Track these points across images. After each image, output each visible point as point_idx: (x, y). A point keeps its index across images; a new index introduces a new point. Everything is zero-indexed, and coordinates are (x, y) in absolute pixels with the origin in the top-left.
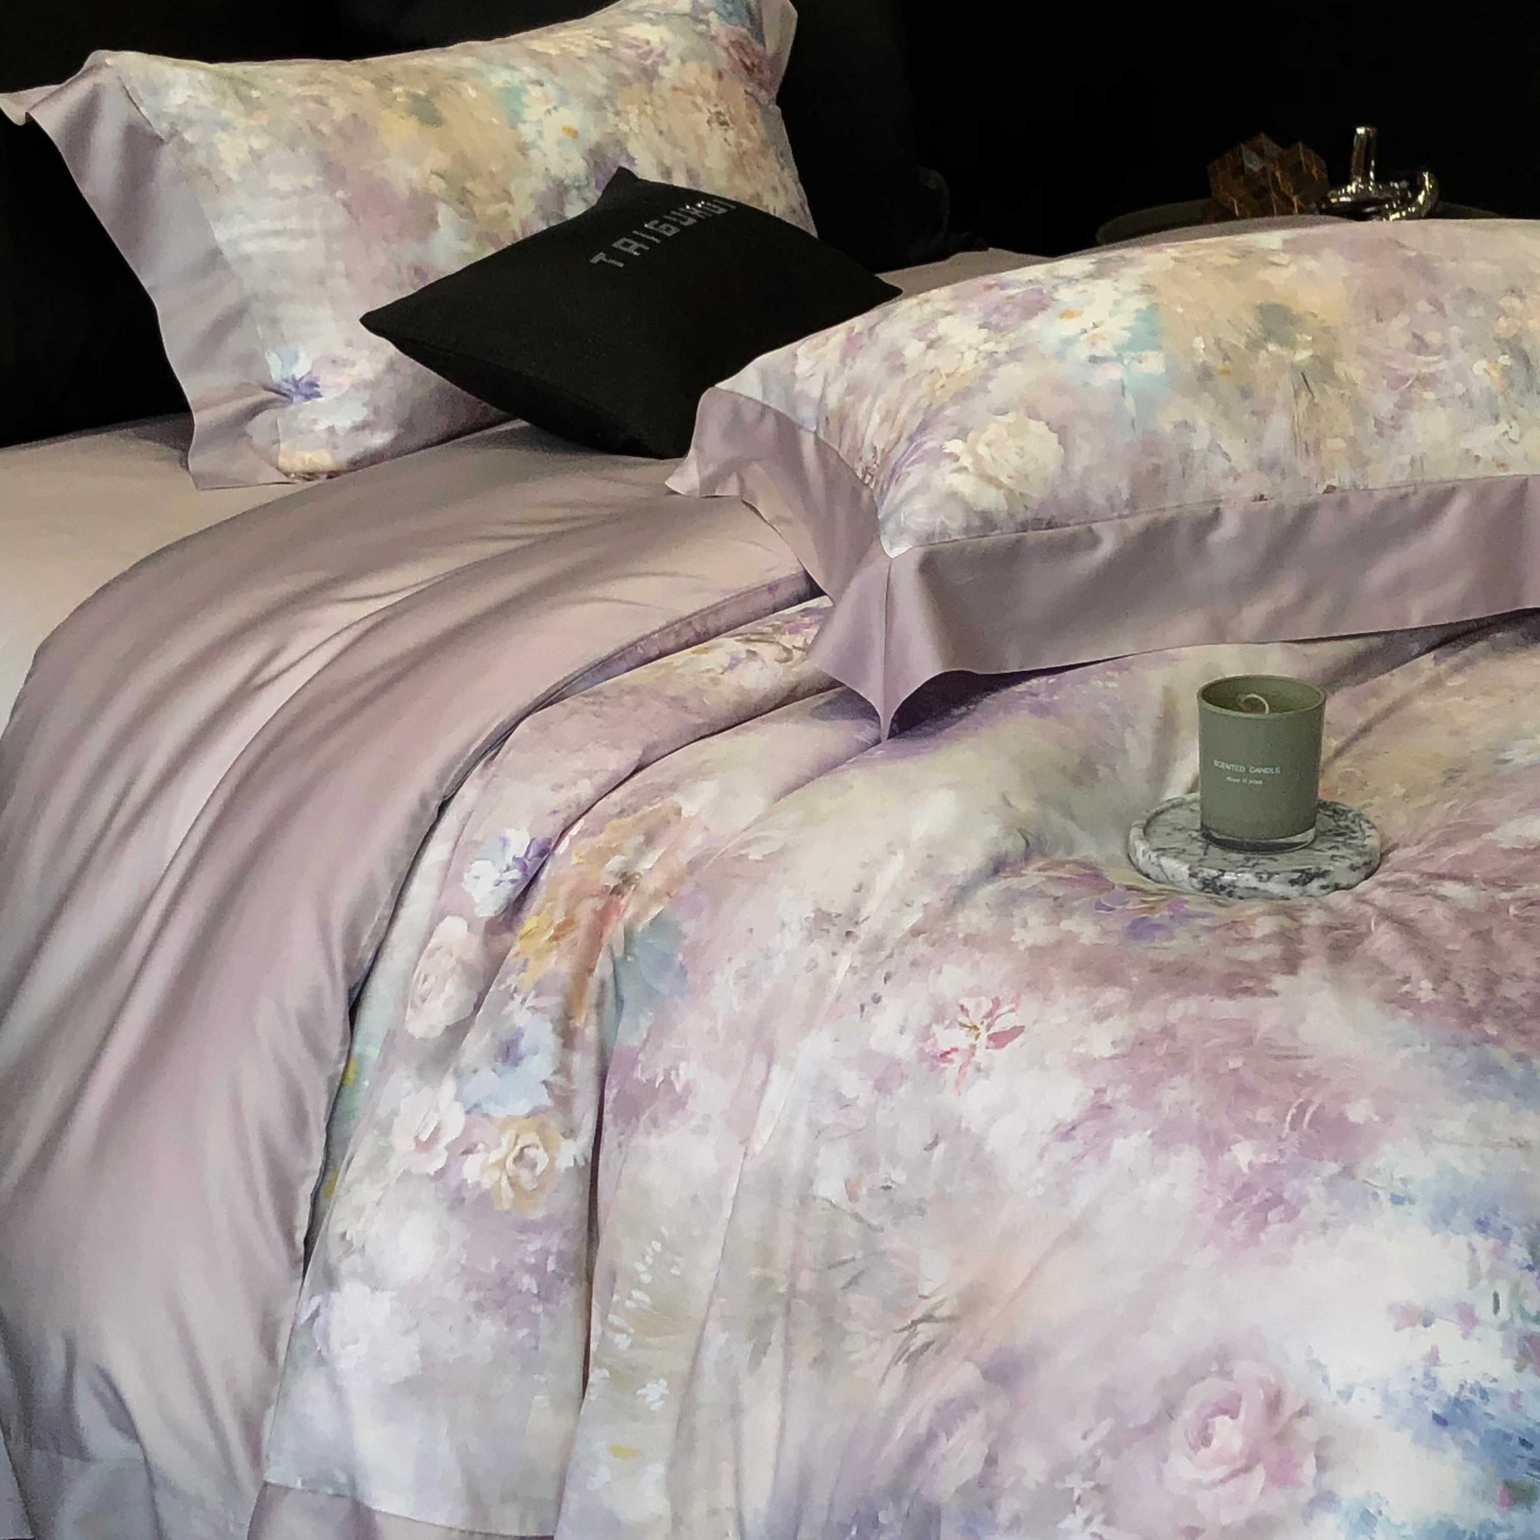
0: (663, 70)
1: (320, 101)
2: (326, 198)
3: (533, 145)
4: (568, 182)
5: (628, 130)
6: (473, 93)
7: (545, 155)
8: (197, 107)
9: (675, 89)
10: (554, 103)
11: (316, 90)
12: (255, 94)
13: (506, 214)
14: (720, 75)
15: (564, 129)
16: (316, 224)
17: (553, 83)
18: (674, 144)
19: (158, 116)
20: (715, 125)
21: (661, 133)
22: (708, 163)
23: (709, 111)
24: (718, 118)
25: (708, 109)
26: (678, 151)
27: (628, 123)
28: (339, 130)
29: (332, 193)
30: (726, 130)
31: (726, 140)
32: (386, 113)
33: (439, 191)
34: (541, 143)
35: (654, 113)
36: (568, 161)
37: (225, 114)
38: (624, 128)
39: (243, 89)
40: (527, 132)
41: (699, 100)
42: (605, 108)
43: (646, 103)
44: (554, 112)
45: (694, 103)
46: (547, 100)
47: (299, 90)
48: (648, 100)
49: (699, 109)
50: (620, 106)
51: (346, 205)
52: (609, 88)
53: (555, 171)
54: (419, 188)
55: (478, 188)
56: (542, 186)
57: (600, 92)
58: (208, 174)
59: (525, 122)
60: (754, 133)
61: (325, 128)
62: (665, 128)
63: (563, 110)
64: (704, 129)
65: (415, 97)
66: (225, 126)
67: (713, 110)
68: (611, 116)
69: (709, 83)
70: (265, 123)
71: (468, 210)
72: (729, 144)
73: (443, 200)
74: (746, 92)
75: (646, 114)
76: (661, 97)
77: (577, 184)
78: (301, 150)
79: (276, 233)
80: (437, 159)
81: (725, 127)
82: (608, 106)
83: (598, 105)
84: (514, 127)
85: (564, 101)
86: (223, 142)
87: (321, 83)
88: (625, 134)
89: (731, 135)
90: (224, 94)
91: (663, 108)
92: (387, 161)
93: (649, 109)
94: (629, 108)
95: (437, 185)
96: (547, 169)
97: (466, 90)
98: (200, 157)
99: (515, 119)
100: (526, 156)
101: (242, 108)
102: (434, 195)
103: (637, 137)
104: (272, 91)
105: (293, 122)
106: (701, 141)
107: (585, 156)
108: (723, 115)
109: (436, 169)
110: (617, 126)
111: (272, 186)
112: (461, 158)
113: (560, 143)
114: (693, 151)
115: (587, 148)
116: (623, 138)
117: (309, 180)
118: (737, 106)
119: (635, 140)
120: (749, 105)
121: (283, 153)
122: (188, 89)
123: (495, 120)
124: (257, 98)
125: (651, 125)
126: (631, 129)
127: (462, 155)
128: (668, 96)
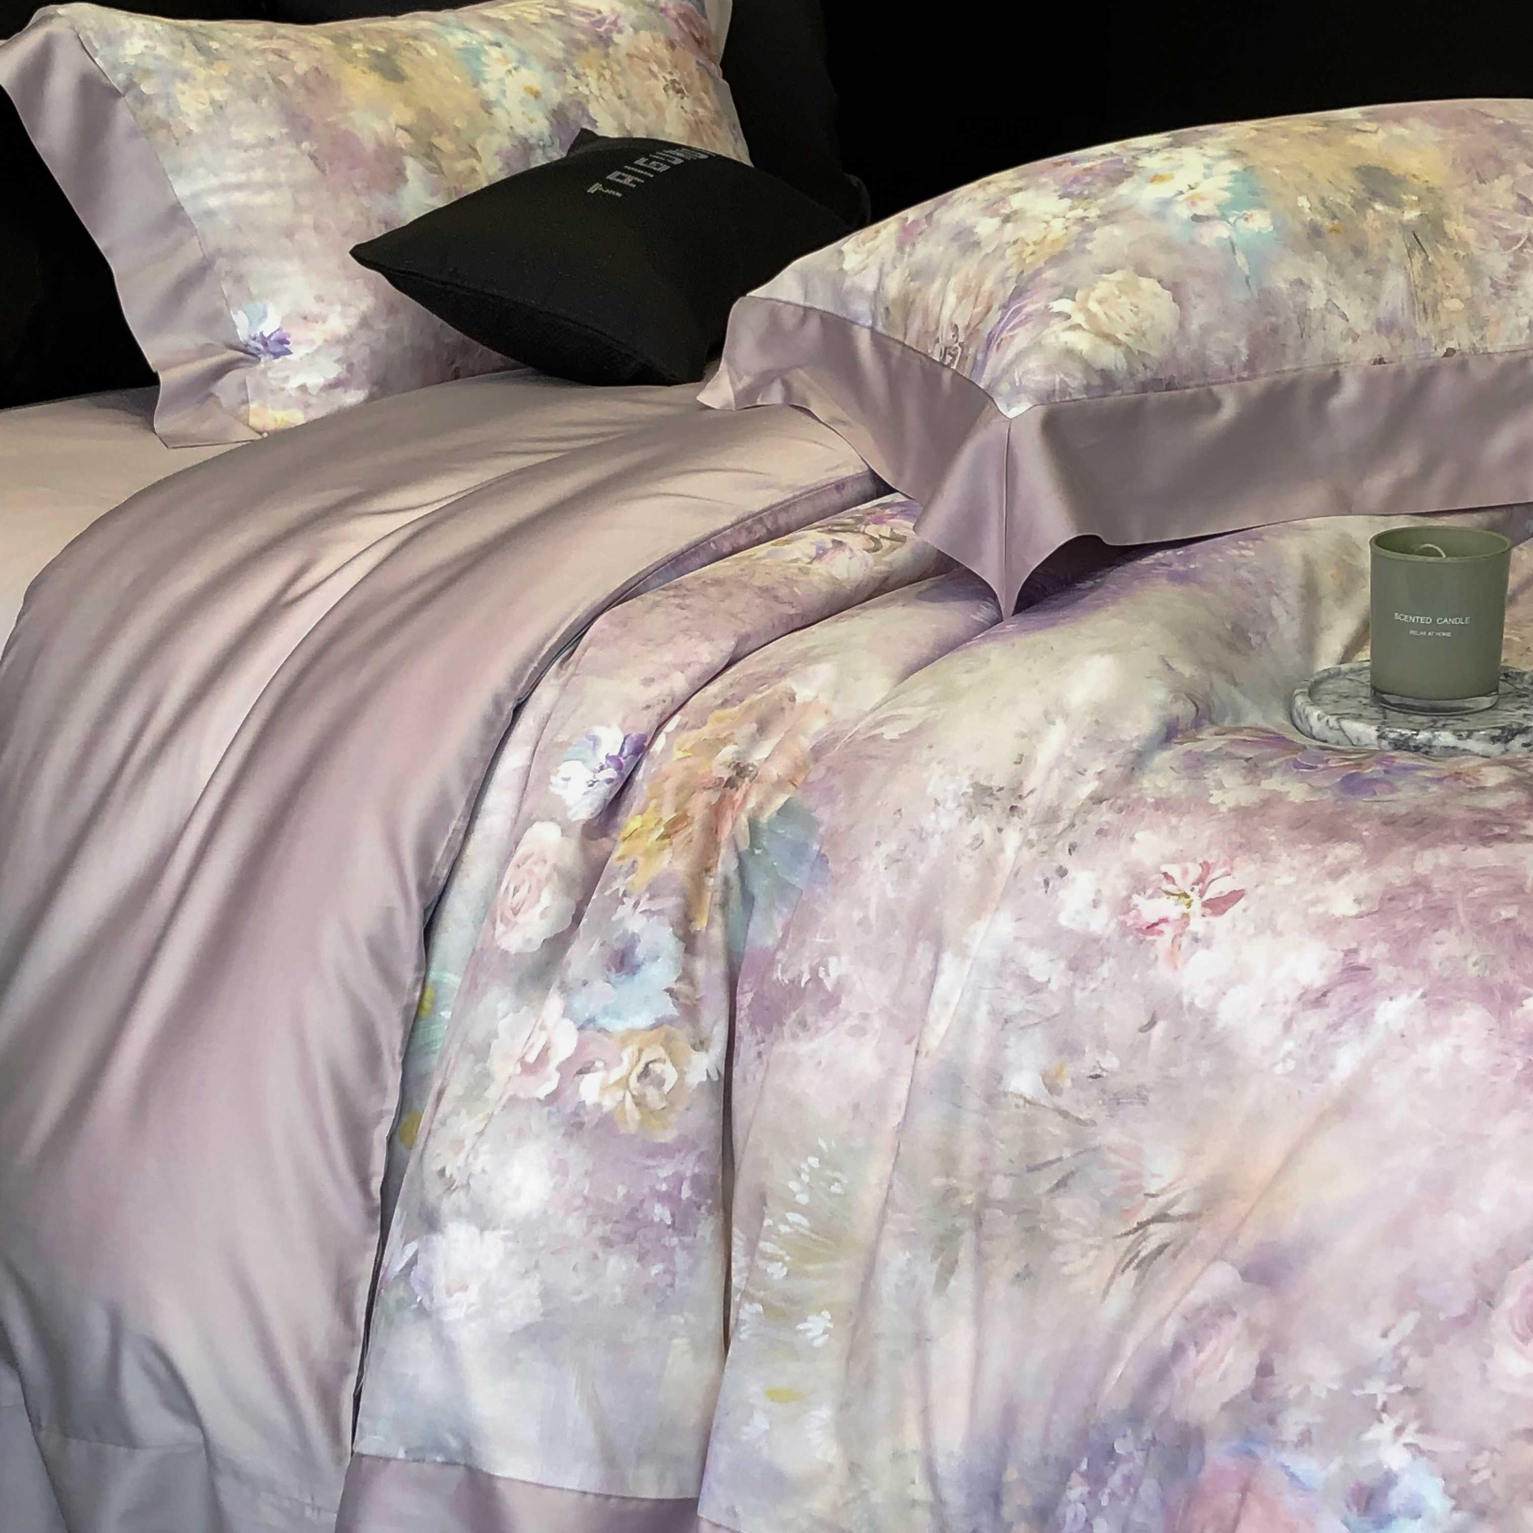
0: (617, 38)
1: (279, 53)
2: (293, 151)
3: (497, 103)
4: (532, 141)
5: (588, 93)
6: (432, 52)
7: (509, 113)
8: (156, 58)
9: (630, 56)
10: (514, 64)
11: (274, 45)
12: (215, 45)
13: (474, 171)
14: (672, 45)
15: (526, 89)
16: (283, 177)
17: (511, 45)
18: (634, 109)
19: (115, 67)
20: (671, 92)
21: (620, 97)
22: (667, 129)
23: (665, 79)
24: (674, 88)
25: (663, 77)
26: (638, 116)
27: (587, 85)
28: (302, 81)
29: (298, 143)
30: (682, 98)
31: (682, 108)
32: (348, 69)
33: (406, 145)
34: (505, 102)
35: (612, 76)
36: (532, 121)
37: (186, 64)
38: (583, 89)
39: (202, 40)
40: (490, 90)
41: (654, 68)
42: (564, 71)
43: (604, 68)
44: (513, 71)
45: (651, 71)
46: (505, 59)
47: (257, 44)
48: (604, 64)
49: (656, 77)
50: (579, 70)
51: (313, 157)
52: (567, 52)
53: (521, 131)
54: (385, 141)
55: (445, 144)
56: (507, 143)
57: (559, 55)
58: (168, 127)
59: (486, 81)
60: (708, 103)
61: (287, 79)
62: (623, 93)
63: (523, 70)
64: (661, 96)
65: (375, 53)
66: (185, 77)
67: (669, 77)
68: (570, 78)
69: (663, 51)
70: (226, 74)
71: (435, 165)
72: (686, 112)
73: (409, 155)
74: (698, 63)
75: (605, 79)
76: (619, 63)
77: (542, 144)
78: (264, 102)
79: (240, 187)
80: (404, 115)
81: (680, 95)
82: (568, 69)
83: (557, 68)
84: (476, 85)
85: (523, 61)
86: (183, 93)
87: (278, 39)
88: (586, 96)
89: (687, 103)
90: (182, 45)
91: (619, 74)
92: (352, 114)
93: (607, 74)
94: (587, 71)
95: (404, 139)
96: (511, 128)
97: (425, 49)
98: (160, 109)
99: (476, 80)
100: (490, 114)
101: (201, 59)
102: (401, 149)
103: (598, 101)
104: (231, 43)
105: (255, 74)
106: (660, 108)
107: (548, 115)
108: (679, 84)
109: (401, 123)
110: (577, 88)
111: (235, 137)
112: (426, 114)
113: (523, 102)
114: (652, 116)
115: (550, 108)
116: (584, 101)
117: (273, 133)
118: (690, 75)
119: (595, 103)
120: (701, 77)
121: (245, 105)
122: (144, 39)
123: (456, 78)
124: (216, 50)
125: (610, 90)
126: (591, 92)
127: (427, 111)
128: (625, 62)
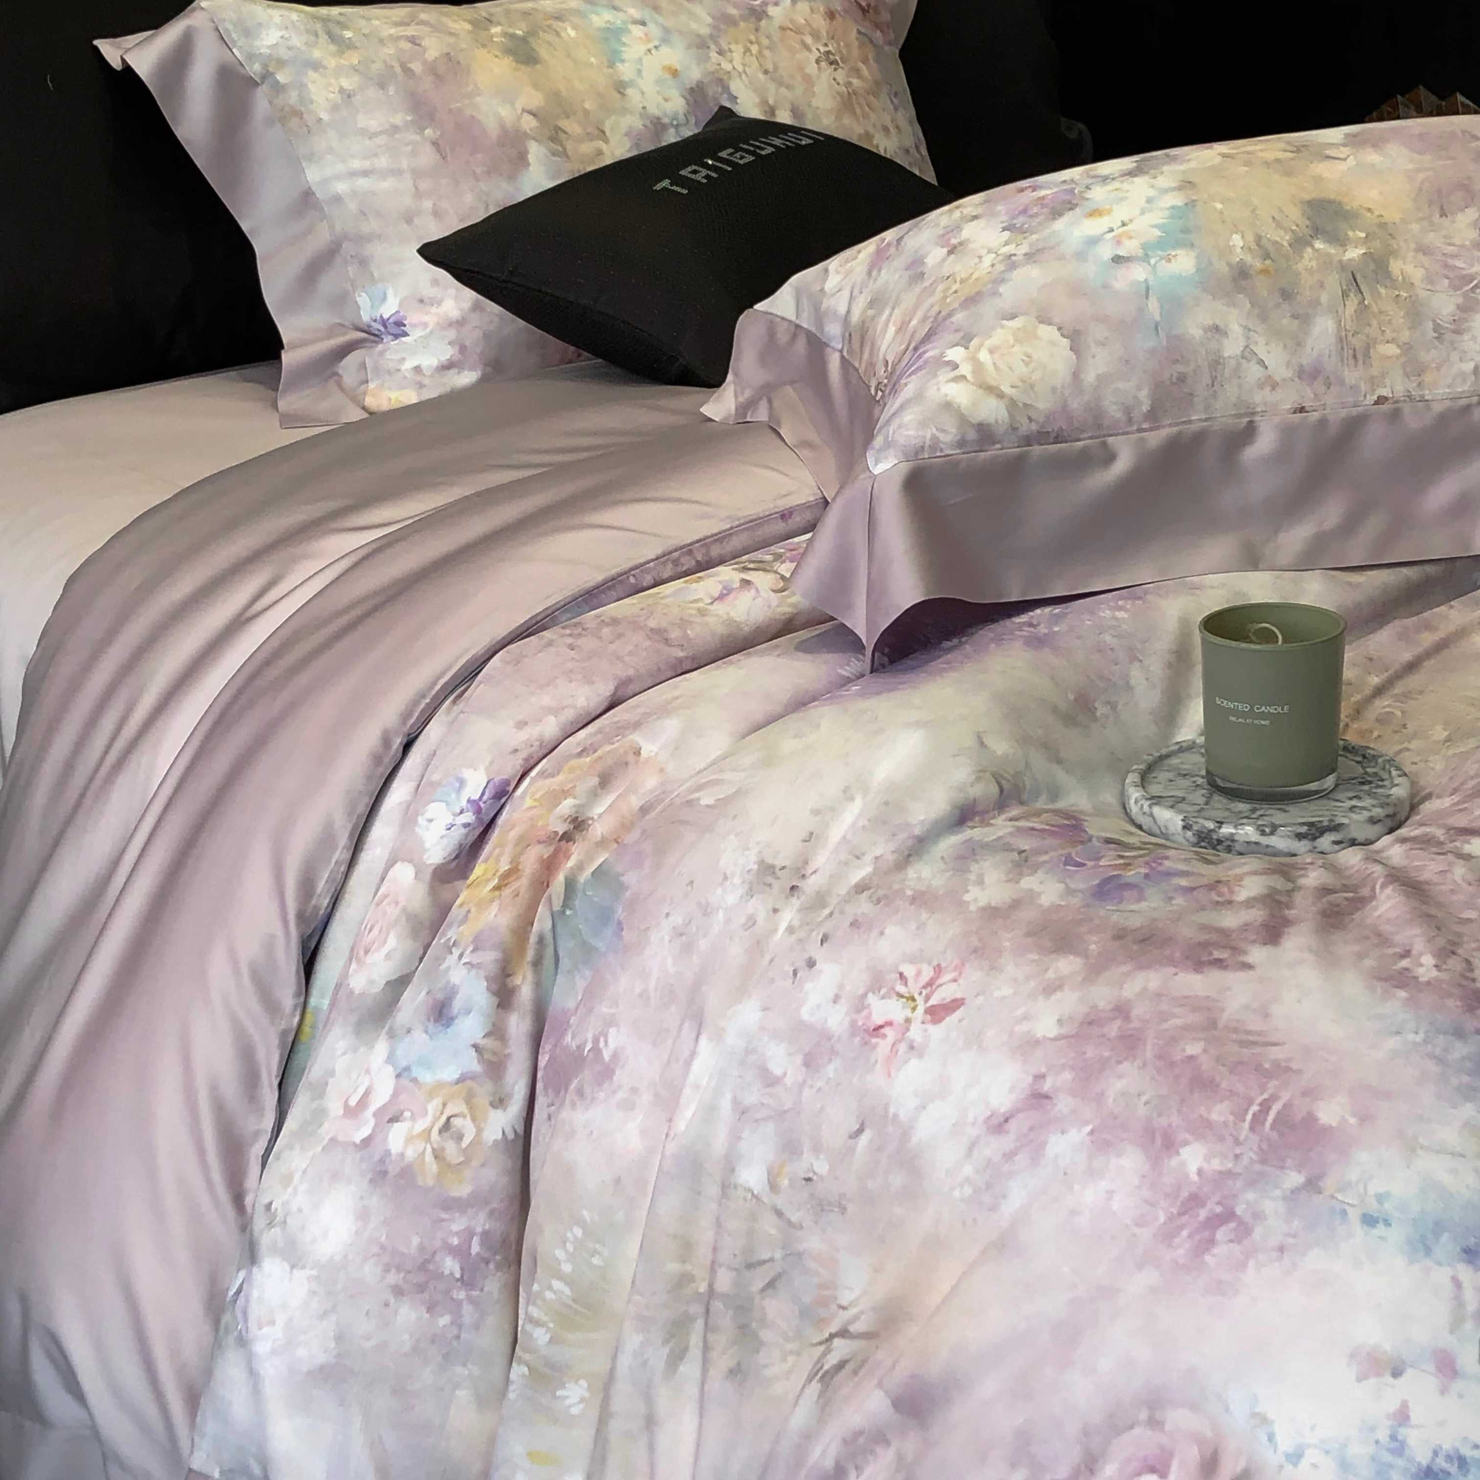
0: (772, 10)
1: (413, 40)
2: (417, 138)
3: (631, 84)
4: (666, 120)
5: (731, 69)
6: (572, 33)
7: (643, 93)
8: (290, 48)
9: (783, 29)
10: (656, 43)
11: (410, 31)
12: (348, 34)
13: (600, 153)
14: (831, 15)
15: (664, 68)
16: (405, 164)
17: (656, 23)
18: (780, 83)
19: (251, 57)
20: (823, 64)
21: (766, 72)
22: (815, 102)
23: (818, 50)
24: (827, 59)
25: (817, 48)
26: (783, 90)
27: (731, 61)
28: (432, 70)
29: (422, 130)
30: (835, 69)
31: (835, 79)
32: (481, 54)
33: (531, 129)
34: (640, 82)
35: (760, 52)
36: (666, 100)
37: (317, 54)
38: (726, 65)
39: (337, 30)
40: (626, 71)
41: (809, 40)
42: (709, 47)
43: (751, 43)
44: (654, 52)
45: (804, 43)
46: (648, 38)
47: (392, 31)
48: (752, 38)
49: (807, 48)
50: (725, 46)
51: (435, 144)
52: (714, 27)
53: (653, 110)
54: (508, 125)
55: (572, 127)
56: (638, 124)
57: (705, 31)
58: (300, 115)
59: (623, 61)
60: (865, 72)
61: (417, 67)
62: (770, 67)
63: (665, 50)
64: (812, 68)
65: (513, 36)
66: (316, 66)
67: (822, 49)
68: (713, 55)
69: (820, 22)
70: (355, 63)
71: (561, 149)
72: (838, 84)
73: (534, 139)
74: (859, 32)
75: (752, 55)
76: (768, 37)
77: (675, 123)
78: (391, 90)
79: (364, 173)
80: (533, 98)
81: (833, 67)
82: (713, 47)
83: (701, 44)
84: (611, 65)
85: (665, 40)
86: (315, 82)
87: (417, 24)
88: (728, 72)
89: (841, 74)
90: (317, 35)
91: (767, 48)
92: (478, 99)
93: (754, 48)
94: (733, 47)
95: (529, 123)
96: (644, 108)
97: (566, 30)
98: (293, 97)
99: (613, 59)
100: (623, 94)
101: (333, 48)
102: (526, 133)
103: (740, 76)
104: (366, 31)
105: (385, 61)
106: (808, 81)
107: (684, 93)
108: (834, 55)
109: (528, 108)
110: (720, 64)
111: (360, 125)
112: (555, 97)
113: (659, 82)
114: (799, 90)
115: (688, 87)
116: (725, 77)
117: (398, 119)
118: (848, 46)
119: (738, 79)
120: (861, 45)
121: (372, 93)
122: (281, 30)
123: (593, 60)
124: (349, 38)
125: (756, 64)
126: (734, 68)
127: (557, 94)
128: (776, 36)
